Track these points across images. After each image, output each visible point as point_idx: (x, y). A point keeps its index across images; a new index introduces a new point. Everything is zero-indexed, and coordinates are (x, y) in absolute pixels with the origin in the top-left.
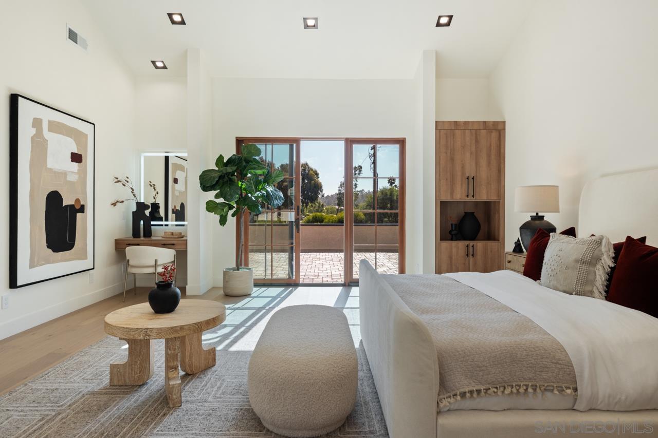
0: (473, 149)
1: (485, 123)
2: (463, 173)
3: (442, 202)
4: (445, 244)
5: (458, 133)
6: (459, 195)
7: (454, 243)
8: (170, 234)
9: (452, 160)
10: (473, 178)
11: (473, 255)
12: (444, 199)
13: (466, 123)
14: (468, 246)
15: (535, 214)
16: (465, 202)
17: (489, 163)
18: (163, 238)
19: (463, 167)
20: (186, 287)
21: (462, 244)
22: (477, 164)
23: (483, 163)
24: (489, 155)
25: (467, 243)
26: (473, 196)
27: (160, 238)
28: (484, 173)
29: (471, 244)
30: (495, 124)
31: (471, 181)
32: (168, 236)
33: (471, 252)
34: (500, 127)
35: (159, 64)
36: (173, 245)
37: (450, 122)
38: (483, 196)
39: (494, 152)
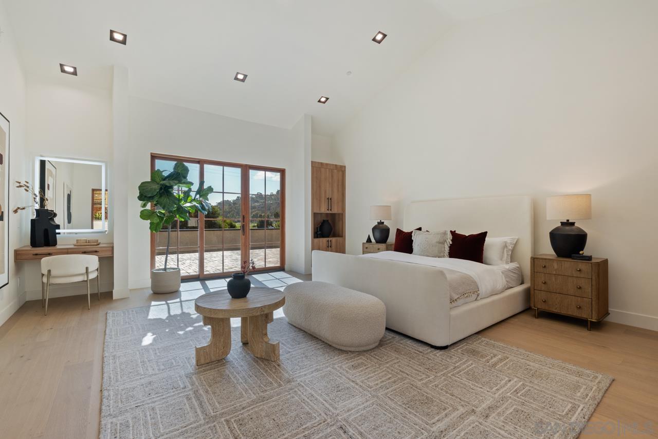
0: (330, 181)
1: (336, 165)
2: (325, 196)
3: (314, 213)
4: (316, 240)
5: (323, 170)
6: (324, 210)
7: (321, 239)
8: (85, 242)
9: (320, 187)
10: (331, 199)
11: (331, 247)
12: (315, 211)
13: (327, 164)
14: (328, 241)
15: (379, 221)
16: (327, 214)
17: (338, 191)
18: (75, 246)
19: (325, 192)
20: (112, 292)
21: (325, 240)
22: (332, 190)
23: (335, 191)
24: (338, 185)
25: (327, 239)
26: (331, 210)
27: (72, 247)
28: (336, 197)
29: (330, 240)
30: (341, 167)
31: (330, 200)
32: (82, 244)
33: (330, 245)
34: (343, 170)
35: (69, 69)
36: (96, 252)
37: (319, 163)
38: (335, 210)
39: (340, 184)
